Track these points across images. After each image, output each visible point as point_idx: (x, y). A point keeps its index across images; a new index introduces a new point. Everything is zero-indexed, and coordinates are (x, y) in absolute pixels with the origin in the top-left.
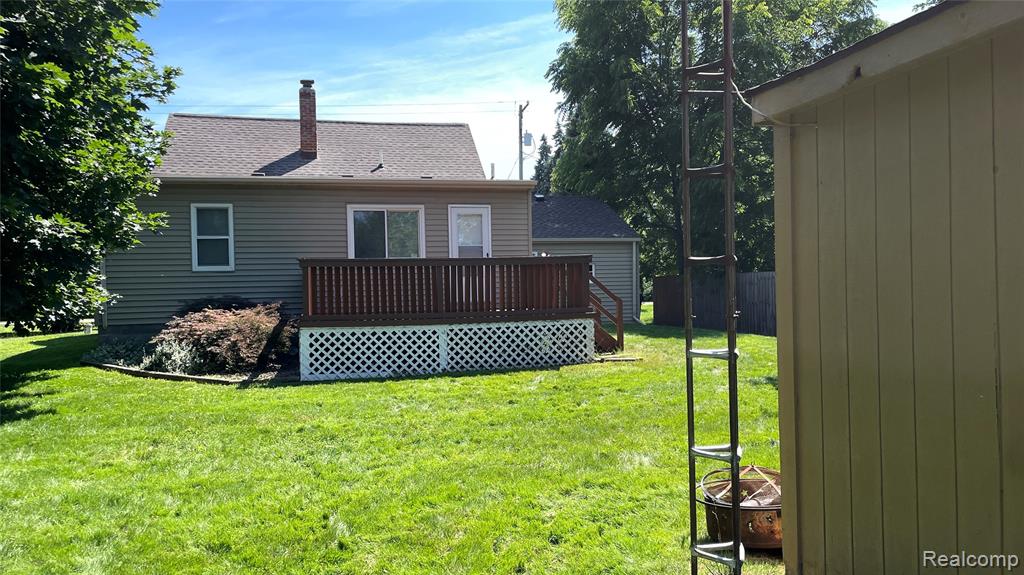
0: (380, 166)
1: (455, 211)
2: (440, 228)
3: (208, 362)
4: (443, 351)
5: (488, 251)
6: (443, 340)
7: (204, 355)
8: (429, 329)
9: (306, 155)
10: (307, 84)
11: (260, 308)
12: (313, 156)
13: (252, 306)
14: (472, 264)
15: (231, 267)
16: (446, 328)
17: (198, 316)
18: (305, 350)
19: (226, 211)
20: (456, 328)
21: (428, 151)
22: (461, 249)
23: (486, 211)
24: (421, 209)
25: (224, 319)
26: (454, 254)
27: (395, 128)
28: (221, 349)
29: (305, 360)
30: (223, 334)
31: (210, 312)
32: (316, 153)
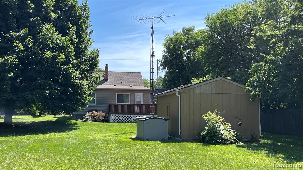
0: (121, 82)
1: (136, 94)
2: (133, 98)
3: (95, 119)
4: (133, 119)
5: (142, 103)
6: (133, 117)
7: (94, 119)
8: (131, 115)
9: (106, 80)
10: (107, 65)
11: (101, 112)
12: (107, 80)
13: (100, 111)
14: (139, 105)
15: (95, 104)
16: (133, 115)
17: (91, 112)
18: (111, 118)
19: (95, 94)
20: (135, 115)
21: (132, 79)
22: (137, 102)
23: (142, 94)
24: (130, 94)
25: (96, 113)
26: (136, 103)
27: (124, 73)
28: (97, 118)
29: (111, 119)
30: (97, 115)
31: (93, 112)
32: (108, 80)
